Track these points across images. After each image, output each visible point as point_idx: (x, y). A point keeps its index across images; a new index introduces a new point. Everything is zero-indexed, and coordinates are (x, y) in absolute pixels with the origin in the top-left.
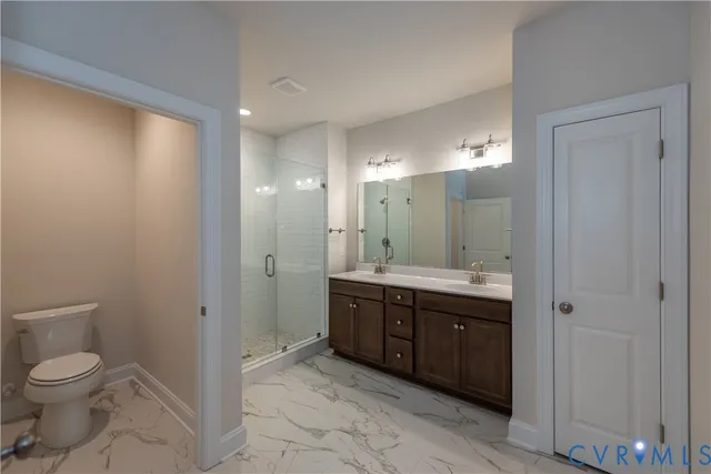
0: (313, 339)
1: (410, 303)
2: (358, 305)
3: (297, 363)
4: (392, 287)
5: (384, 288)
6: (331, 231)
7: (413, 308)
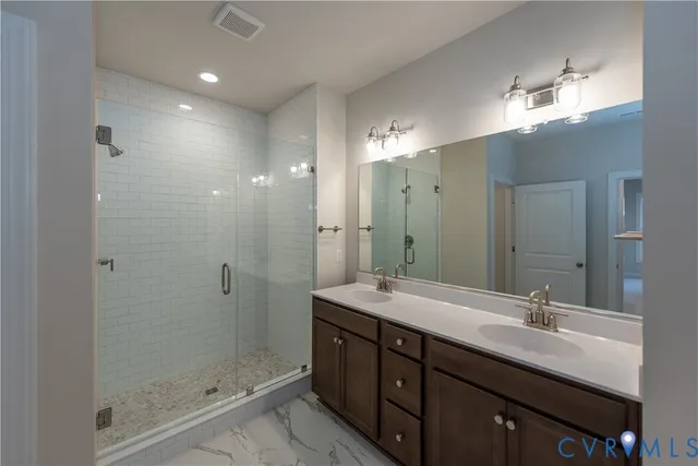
0: (297, 374)
1: (417, 354)
2: (345, 341)
3: (265, 412)
4: (390, 323)
5: (380, 323)
6: (321, 230)
7: (421, 363)
